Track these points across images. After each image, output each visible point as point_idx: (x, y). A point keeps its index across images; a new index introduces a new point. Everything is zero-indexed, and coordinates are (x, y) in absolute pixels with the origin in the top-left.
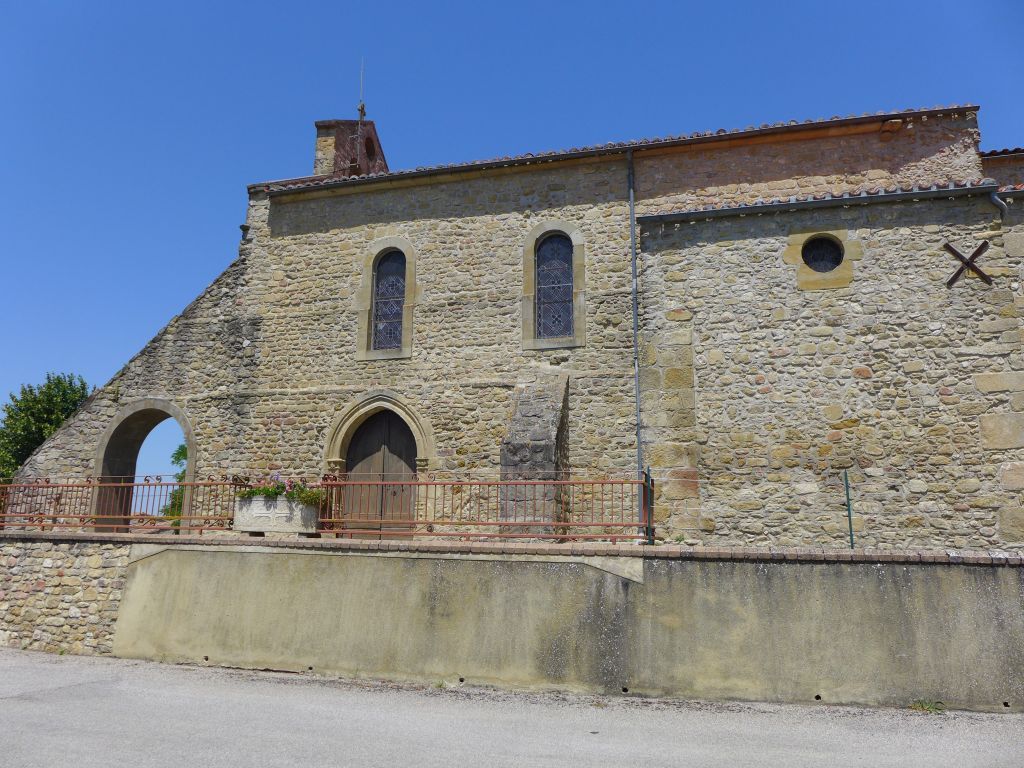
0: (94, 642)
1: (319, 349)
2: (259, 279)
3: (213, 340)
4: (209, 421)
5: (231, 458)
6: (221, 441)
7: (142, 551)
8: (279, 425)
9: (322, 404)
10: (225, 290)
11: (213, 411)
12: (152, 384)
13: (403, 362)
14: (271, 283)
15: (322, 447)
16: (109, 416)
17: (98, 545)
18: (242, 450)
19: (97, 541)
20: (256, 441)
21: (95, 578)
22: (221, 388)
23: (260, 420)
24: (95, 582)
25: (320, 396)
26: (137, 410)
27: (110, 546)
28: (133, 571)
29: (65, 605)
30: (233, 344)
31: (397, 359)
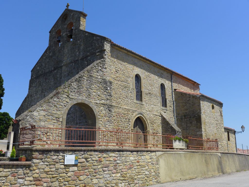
0: (156, 180)
1: (126, 96)
2: (109, 68)
3: (99, 84)
4: (102, 111)
5: (108, 124)
6: (105, 118)
7: (159, 154)
8: (120, 116)
9: (129, 112)
10: (100, 68)
11: (102, 108)
12: (81, 93)
13: (142, 105)
14: (112, 71)
15: (130, 125)
16: (66, 102)
17: (146, 152)
18: (111, 122)
19: (145, 151)
20: (115, 120)
21: (150, 162)
22: (103, 101)
23: (115, 114)
24: (150, 163)
25: (128, 110)
26: (78, 102)
27: (150, 152)
28: (159, 159)
29: (144, 171)
30: (105, 87)
31: (141, 104)
